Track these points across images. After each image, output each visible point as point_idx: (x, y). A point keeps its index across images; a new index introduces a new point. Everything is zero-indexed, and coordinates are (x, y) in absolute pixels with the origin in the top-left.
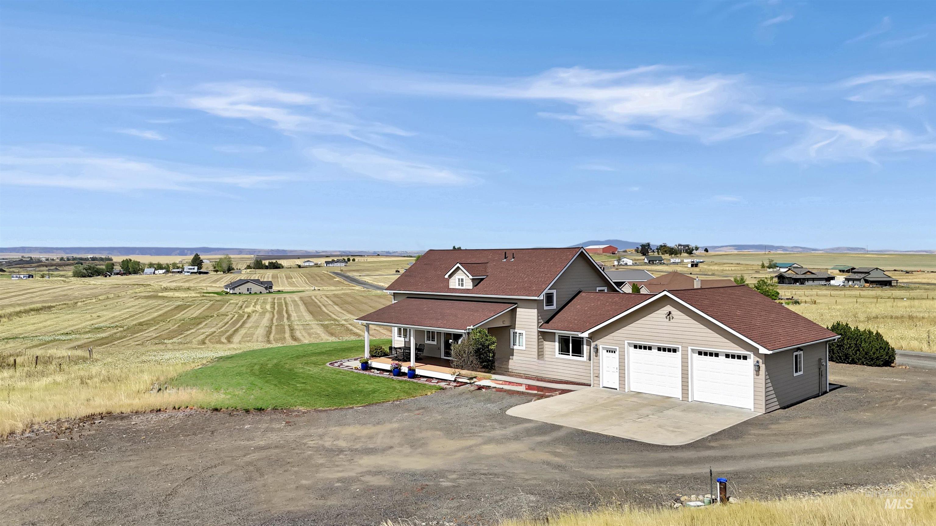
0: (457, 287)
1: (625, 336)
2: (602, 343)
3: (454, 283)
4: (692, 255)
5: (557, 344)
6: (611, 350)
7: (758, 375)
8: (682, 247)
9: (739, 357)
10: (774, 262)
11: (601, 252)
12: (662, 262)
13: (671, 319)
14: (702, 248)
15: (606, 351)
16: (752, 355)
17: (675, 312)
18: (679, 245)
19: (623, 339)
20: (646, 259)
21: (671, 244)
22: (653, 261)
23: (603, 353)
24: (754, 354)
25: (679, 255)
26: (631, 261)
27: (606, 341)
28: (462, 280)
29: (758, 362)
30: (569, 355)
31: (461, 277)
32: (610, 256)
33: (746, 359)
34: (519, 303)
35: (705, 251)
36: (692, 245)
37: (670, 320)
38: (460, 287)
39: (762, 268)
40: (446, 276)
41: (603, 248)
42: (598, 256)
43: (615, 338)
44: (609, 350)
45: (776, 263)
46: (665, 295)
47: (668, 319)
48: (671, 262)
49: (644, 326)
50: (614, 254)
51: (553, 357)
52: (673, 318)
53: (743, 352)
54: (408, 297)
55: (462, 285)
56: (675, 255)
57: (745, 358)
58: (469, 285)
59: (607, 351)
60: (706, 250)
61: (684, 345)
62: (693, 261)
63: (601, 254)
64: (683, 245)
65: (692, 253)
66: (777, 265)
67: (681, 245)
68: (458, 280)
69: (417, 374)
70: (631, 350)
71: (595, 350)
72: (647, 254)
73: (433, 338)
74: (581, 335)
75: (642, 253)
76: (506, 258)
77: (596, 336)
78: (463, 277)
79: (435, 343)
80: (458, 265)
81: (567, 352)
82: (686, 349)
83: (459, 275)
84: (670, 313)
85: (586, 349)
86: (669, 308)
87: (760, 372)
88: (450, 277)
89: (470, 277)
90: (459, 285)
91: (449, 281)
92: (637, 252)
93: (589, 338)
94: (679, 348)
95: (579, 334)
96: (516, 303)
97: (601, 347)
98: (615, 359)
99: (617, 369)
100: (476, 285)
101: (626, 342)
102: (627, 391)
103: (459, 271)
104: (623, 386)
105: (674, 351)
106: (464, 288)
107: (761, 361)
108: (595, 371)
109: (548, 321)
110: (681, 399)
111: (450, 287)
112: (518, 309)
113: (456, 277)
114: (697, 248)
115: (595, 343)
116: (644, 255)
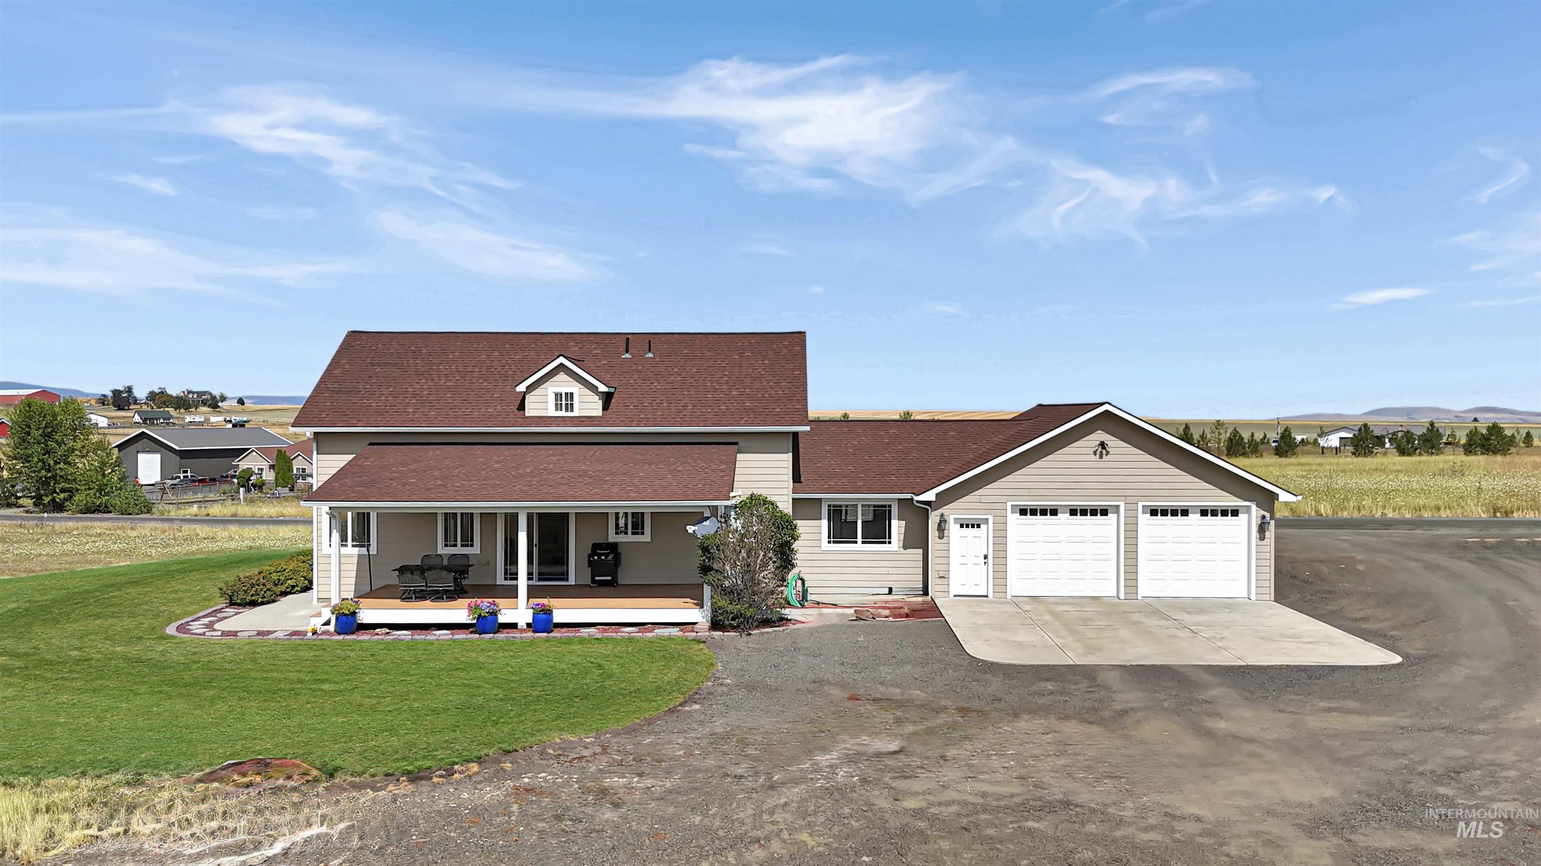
0: (552, 412)
1: (1005, 493)
2: (953, 512)
3: (541, 404)
4: (217, 410)
5: (824, 523)
6: (970, 523)
7: (1262, 538)
8: (195, 396)
9: (1224, 513)
12: (171, 421)
13: (1104, 456)
14: (233, 397)
15: (959, 525)
16: (1254, 507)
17: (1112, 442)
18: (189, 392)
19: (1004, 499)
20: (137, 416)
21: (174, 391)
22: (153, 419)
23: (953, 529)
24: (1257, 506)
25: (193, 410)
26: (106, 420)
27: (967, 506)
28: (570, 396)
29: (1264, 517)
30: (856, 542)
31: (563, 390)
33: (1237, 515)
34: (742, 442)
35: (237, 403)
36: (216, 393)
37: (1101, 457)
38: (563, 413)
40: (521, 388)
41: (29, 395)
43: (984, 499)
44: (965, 522)
46: (1107, 412)
47: (1098, 456)
48: (187, 421)
49: (1046, 471)
51: (816, 550)
52: (1108, 453)
53: (1232, 502)
54: (370, 444)
55: (570, 407)
56: (185, 409)
57: (1235, 513)
58: (595, 408)
59: (962, 526)
60: (241, 402)
61: (1129, 500)
62: (228, 419)
64: (197, 393)
65: (219, 407)
67: (193, 393)
68: (558, 396)
69: (556, 620)
70: (1014, 518)
71: (940, 525)
72: (126, 408)
73: (468, 541)
74: (916, 498)
75: (115, 406)
76: (627, 351)
77: (944, 498)
78: (576, 389)
79: (475, 550)
80: (562, 360)
81: (850, 537)
82: (1133, 507)
83: (563, 384)
84: (1103, 445)
85: (897, 527)
86: (1100, 436)
87: (1267, 534)
88: (530, 388)
89: (603, 388)
90: (558, 407)
91: (528, 398)
92: (108, 405)
93: (928, 503)
94: (1118, 507)
95: (909, 496)
96: (737, 444)
97: (951, 519)
98: (979, 540)
99: (986, 557)
100: (605, 407)
101: (1009, 504)
102: (1009, 596)
103: (562, 376)
104: (1001, 589)
105: (1104, 512)
106: (576, 413)
107: (1268, 515)
108: (938, 567)
109: (797, 477)
110: (1122, 596)
111: (529, 413)
112: (740, 456)
113: (551, 389)
114: (223, 398)
115: (938, 512)
116: (123, 409)
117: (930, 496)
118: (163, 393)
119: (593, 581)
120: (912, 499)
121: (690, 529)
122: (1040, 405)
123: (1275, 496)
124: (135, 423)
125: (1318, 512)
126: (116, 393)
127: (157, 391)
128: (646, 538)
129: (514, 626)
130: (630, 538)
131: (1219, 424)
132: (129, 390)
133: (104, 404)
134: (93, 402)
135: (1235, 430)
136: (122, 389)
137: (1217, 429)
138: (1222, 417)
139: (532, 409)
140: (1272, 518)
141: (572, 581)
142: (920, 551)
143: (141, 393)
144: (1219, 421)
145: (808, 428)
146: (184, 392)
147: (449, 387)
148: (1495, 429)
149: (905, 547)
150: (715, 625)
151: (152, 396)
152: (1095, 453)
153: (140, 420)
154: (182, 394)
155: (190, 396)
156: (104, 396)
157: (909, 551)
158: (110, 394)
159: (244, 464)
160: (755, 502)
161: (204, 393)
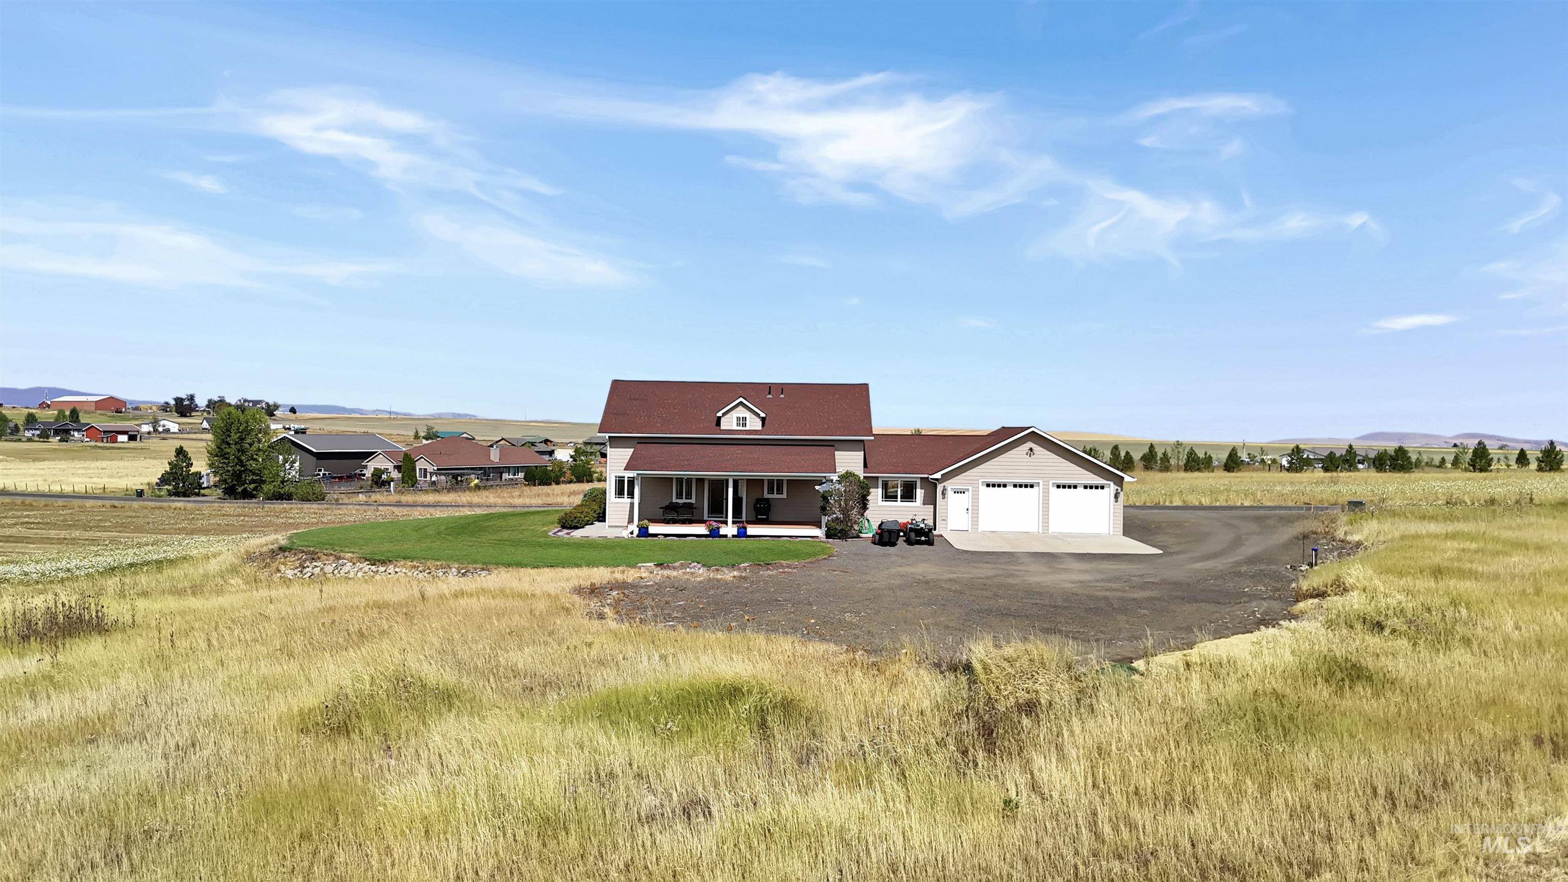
0: (735, 427)
1: (979, 474)
2: (950, 485)
3: (729, 423)
4: (273, 418)
5: (880, 490)
6: (959, 491)
7: (1116, 501)
8: (252, 404)
9: (1097, 487)
10: (434, 430)
11: (93, 408)
13: (1032, 456)
14: (285, 406)
15: (953, 492)
16: (1112, 484)
17: (1037, 448)
18: (245, 401)
19: (978, 478)
20: (205, 423)
21: (231, 399)
23: (950, 493)
24: (1114, 483)
26: (177, 426)
27: (958, 481)
28: (745, 419)
29: (1117, 490)
30: (897, 501)
31: (741, 416)
32: (113, 416)
33: (1104, 489)
34: (836, 445)
35: (290, 411)
36: (270, 401)
37: (1030, 456)
38: (741, 428)
39: (415, 438)
40: (719, 414)
41: (96, 402)
42: (88, 416)
43: (967, 478)
44: (956, 491)
45: (437, 432)
46: (1033, 432)
47: (1028, 456)
49: (1001, 464)
50: (121, 412)
51: (878, 503)
52: (1035, 455)
53: (1100, 481)
54: (638, 443)
55: (745, 425)
57: (1102, 488)
58: (754, 424)
60: (293, 410)
61: (1045, 479)
62: (287, 426)
63: (93, 413)
64: (252, 401)
65: (274, 415)
66: (439, 435)
67: (249, 402)
68: (738, 419)
69: (748, 534)
70: (983, 489)
71: (943, 492)
72: (188, 415)
73: (689, 496)
74: (930, 477)
75: (178, 413)
76: (769, 394)
77: (946, 477)
78: (748, 414)
79: (693, 501)
80: (741, 399)
81: (893, 498)
82: (1047, 483)
83: (741, 412)
84: (1031, 449)
85: (920, 493)
86: (1030, 445)
87: (1119, 499)
88: (724, 414)
89: (763, 415)
90: (738, 425)
91: (722, 420)
92: (171, 411)
93: (937, 480)
94: (1039, 483)
95: (926, 476)
96: (833, 446)
97: (949, 489)
98: (963, 501)
99: (967, 510)
100: (763, 425)
101: (981, 481)
102: (979, 531)
103: (740, 408)
104: (976, 526)
105: (1032, 486)
106: (748, 428)
107: (1119, 489)
108: (941, 515)
109: (865, 466)
110: (1041, 532)
111: (723, 427)
112: (836, 453)
113: (735, 414)
114: (276, 407)
115: (942, 485)
116: (185, 416)
117: (938, 476)
118: (222, 401)
119: (757, 518)
120: (928, 478)
121: (817, 488)
122: (1003, 427)
123: (1123, 478)
124: (203, 429)
125: (1200, 503)
126: (179, 401)
127: (216, 399)
128: (784, 496)
129: (726, 536)
130: (775, 496)
131: (1178, 444)
132: (191, 398)
133: (167, 411)
134: (154, 408)
135: (1192, 449)
136: (184, 397)
137: (1176, 448)
138: (1182, 439)
139: (724, 426)
140: (1122, 490)
141: (744, 519)
142: (932, 506)
143: (201, 402)
144: (1178, 442)
145: (873, 438)
146: (240, 401)
147: (676, 413)
148: (1401, 452)
149: (924, 504)
150: (828, 536)
151: (211, 404)
152: (1027, 454)
153: (208, 427)
154: (239, 403)
155: (246, 404)
156: (167, 403)
157: (926, 506)
158: (172, 402)
159: (372, 466)
160: (847, 476)
161: (259, 402)
